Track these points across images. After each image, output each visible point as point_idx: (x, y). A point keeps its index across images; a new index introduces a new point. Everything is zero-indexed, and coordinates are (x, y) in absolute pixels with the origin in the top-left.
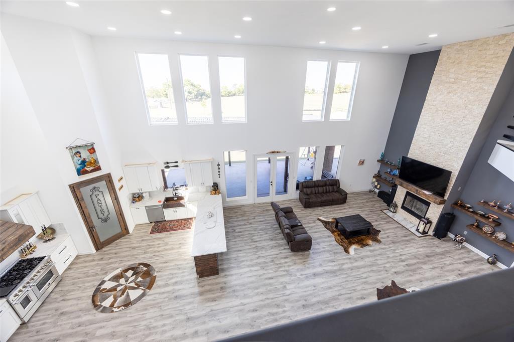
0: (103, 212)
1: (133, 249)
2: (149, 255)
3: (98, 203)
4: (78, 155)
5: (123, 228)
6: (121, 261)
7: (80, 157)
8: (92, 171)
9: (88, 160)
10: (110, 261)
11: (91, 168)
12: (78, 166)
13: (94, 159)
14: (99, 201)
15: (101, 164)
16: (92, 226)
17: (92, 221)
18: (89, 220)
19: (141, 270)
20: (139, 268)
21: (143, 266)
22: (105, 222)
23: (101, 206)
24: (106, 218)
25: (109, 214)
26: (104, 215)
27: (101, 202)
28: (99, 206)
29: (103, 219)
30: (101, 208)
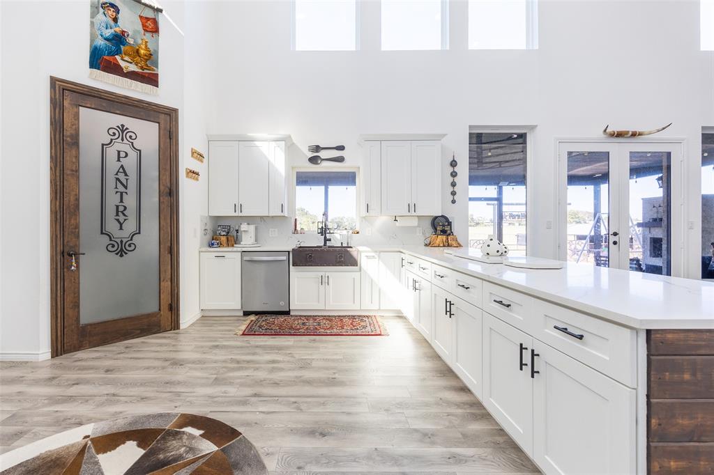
0: (121, 218)
1: (175, 364)
2: (232, 391)
3: (118, 179)
4: (111, 12)
5: (166, 298)
6: (112, 398)
7: (115, 20)
8: (132, 75)
9: (131, 41)
10: (73, 391)
11: (133, 68)
12: (100, 42)
13: (147, 48)
14: (121, 176)
15: (163, 71)
16: (71, 247)
17: (77, 230)
18: (70, 221)
19: (187, 452)
20: (181, 438)
21: (201, 432)
22: (117, 254)
23: (122, 193)
24: (124, 240)
25: (139, 233)
26: (121, 229)
27: (127, 179)
28: (117, 192)
29: (116, 240)
30: (121, 201)
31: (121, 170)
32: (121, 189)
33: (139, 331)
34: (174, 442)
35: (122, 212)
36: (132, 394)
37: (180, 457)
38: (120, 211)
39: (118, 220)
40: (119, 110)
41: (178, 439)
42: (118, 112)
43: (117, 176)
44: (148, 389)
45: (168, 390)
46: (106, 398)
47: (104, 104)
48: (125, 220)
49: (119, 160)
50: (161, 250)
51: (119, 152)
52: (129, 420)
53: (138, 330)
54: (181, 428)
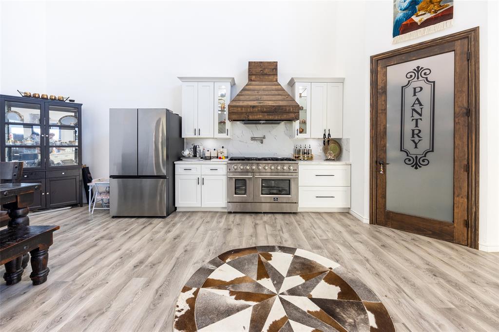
0: (417, 139)
1: (431, 271)
3: (414, 110)
6: (364, 261)
10: (356, 244)
11: (428, 16)
12: (400, 15)
14: (417, 107)
16: (381, 159)
17: (385, 148)
18: (381, 142)
19: (350, 325)
20: (359, 315)
21: (375, 326)
22: (413, 166)
23: (417, 120)
24: (419, 157)
25: (433, 151)
26: (416, 147)
27: (421, 108)
28: (413, 120)
29: (411, 156)
30: (417, 126)
31: (417, 102)
32: (416, 116)
33: (430, 233)
34: (354, 312)
35: (417, 134)
36: (376, 267)
37: (343, 322)
38: (416, 134)
39: (413, 141)
40: (413, 57)
41: (358, 313)
42: (414, 58)
43: (413, 108)
44: (389, 272)
45: (399, 283)
46: (362, 258)
47: (403, 58)
48: (420, 140)
49: (415, 95)
50: (456, 167)
51: (415, 89)
52: (353, 278)
53: (431, 231)
54: (369, 310)
